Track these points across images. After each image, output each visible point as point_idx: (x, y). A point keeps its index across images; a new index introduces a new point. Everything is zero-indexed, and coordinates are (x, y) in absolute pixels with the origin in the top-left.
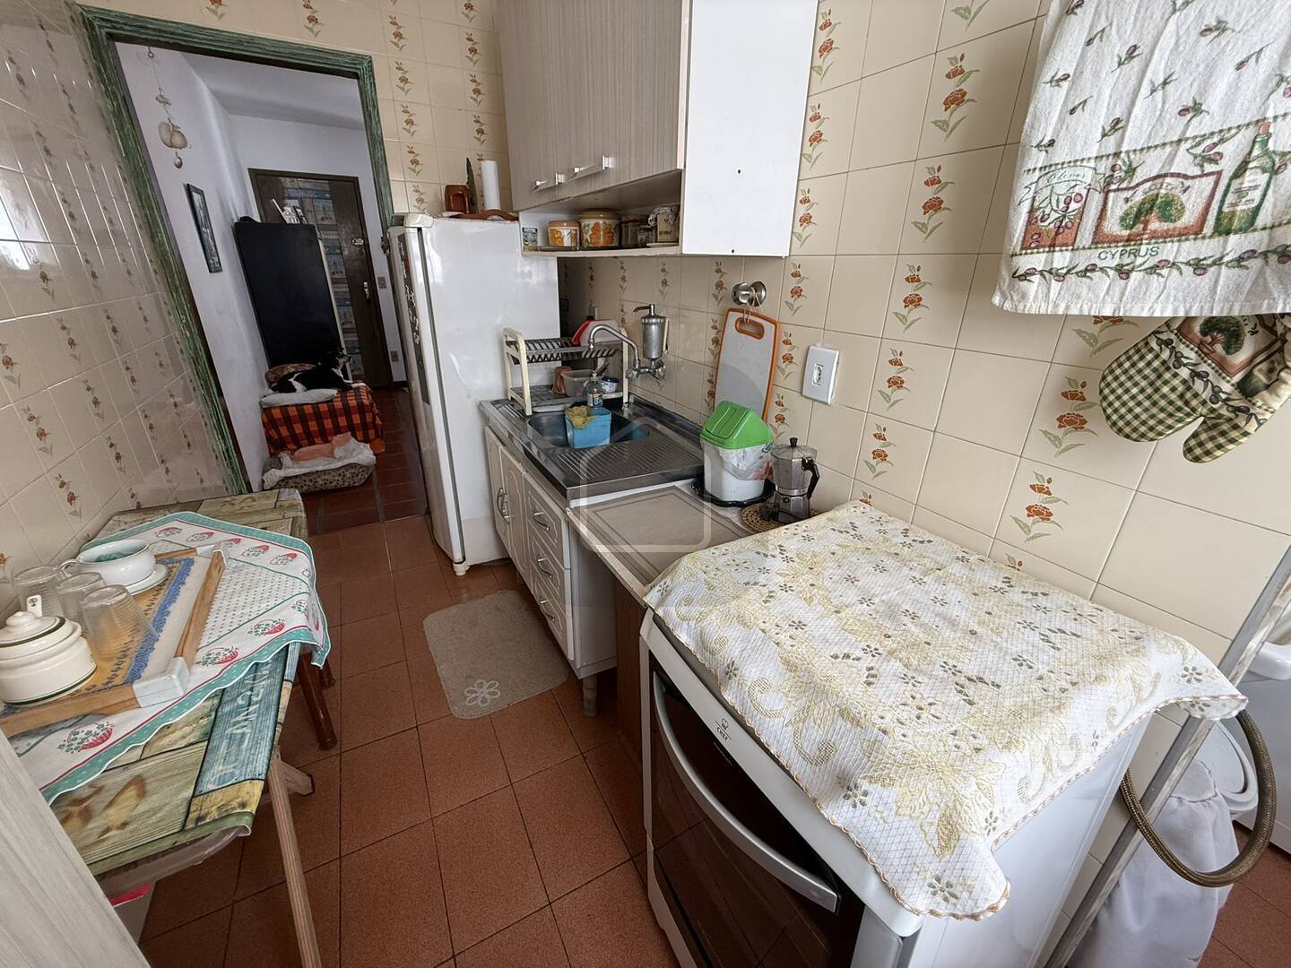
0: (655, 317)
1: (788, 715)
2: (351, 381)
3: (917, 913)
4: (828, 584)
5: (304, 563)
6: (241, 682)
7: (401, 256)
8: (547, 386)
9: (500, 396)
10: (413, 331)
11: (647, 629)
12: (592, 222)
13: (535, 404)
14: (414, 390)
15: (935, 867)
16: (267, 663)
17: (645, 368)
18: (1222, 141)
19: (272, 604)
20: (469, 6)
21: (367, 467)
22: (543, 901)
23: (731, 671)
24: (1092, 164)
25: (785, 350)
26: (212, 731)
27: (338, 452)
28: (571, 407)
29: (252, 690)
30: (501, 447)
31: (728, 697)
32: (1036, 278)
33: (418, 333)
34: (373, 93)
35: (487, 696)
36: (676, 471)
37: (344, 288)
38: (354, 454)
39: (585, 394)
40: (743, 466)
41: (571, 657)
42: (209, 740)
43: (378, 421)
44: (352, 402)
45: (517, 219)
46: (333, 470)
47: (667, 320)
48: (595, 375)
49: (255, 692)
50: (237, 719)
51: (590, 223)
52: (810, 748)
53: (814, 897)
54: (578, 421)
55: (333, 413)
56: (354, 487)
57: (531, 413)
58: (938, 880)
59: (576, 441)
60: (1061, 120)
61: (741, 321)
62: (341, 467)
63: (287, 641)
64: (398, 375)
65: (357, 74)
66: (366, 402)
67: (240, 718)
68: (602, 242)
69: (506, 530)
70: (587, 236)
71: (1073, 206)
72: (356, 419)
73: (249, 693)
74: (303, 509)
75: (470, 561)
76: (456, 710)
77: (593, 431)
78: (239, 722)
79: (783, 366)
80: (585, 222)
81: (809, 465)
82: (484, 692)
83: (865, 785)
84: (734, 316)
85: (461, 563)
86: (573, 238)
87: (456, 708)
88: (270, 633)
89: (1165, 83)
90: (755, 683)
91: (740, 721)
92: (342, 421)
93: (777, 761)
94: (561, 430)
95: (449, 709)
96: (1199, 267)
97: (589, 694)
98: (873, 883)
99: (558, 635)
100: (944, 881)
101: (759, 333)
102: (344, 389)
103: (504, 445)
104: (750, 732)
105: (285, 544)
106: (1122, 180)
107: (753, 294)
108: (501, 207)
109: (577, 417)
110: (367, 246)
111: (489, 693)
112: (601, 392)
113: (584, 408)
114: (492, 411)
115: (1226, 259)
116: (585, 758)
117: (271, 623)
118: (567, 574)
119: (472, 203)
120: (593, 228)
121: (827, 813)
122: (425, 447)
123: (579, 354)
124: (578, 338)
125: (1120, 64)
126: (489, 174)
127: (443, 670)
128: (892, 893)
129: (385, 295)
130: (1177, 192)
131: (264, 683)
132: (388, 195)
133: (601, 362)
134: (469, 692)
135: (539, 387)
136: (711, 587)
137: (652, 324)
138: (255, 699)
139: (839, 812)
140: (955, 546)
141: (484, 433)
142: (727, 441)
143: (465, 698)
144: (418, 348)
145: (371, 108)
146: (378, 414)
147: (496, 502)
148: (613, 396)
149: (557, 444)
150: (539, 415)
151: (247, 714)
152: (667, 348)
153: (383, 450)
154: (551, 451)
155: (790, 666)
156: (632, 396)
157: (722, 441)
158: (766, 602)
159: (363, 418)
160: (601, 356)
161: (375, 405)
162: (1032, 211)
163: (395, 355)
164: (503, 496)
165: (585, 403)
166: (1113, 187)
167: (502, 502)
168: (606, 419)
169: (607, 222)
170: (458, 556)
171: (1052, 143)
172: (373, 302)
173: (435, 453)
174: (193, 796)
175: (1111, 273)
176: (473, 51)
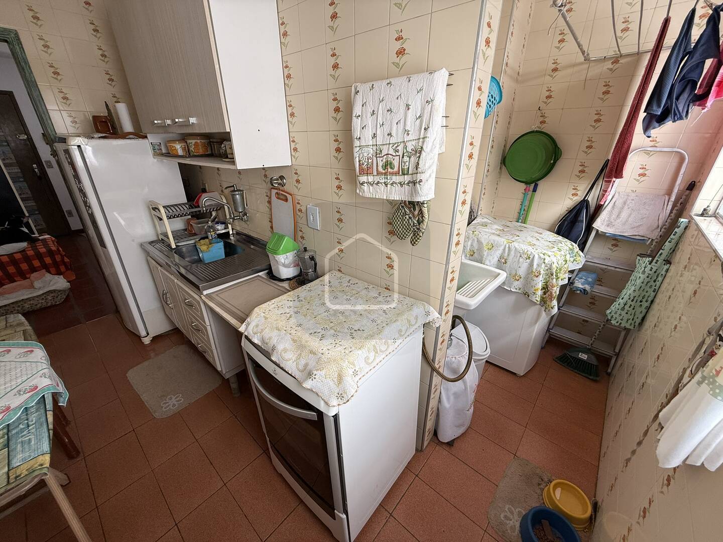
0: (237, 191)
1: (294, 358)
2: (37, 235)
3: (334, 406)
4: (314, 307)
5: (40, 354)
6: (19, 418)
7: (68, 162)
8: (183, 230)
9: (154, 238)
10: (86, 206)
11: (244, 343)
12: (193, 141)
13: (176, 241)
14: (91, 236)
15: (337, 391)
16: (33, 406)
17: (237, 216)
18: (398, 146)
19: (25, 378)
20: (87, 3)
21: (64, 291)
22: (220, 484)
23: (273, 349)
24: (371, 147)
25: (298, 207)
26: (8, 444)
27: (37, 284)
28: (199, 240)
29: (27, 420)
30: (160, 268)
31: (273, 359)
32: (366, 185)
33: (90, 207)
34: (23, 54)
35: (176, 403)
36: (259, 268)
37: (16, 170)
38: (51, 283)
39: (206, 233)
40: (287, 262)
41: (219, 369)
42: (8, 447)
43: (66, 260)
44: (43, 250)
45: (146, 137)
46: (37, 297)
47: (244, 192)
48: (210, 222)
49: (30, 420)
50: (22, 434)
51: (192, 142)
52: (301, 367)
53: (309, 417)
54: (204, 248)
55: (27, 259)
56: (56, 305)
57: (175, 247)
58: (338, 394)
59: (205, 259)
60: (361, 131)
61: (277, 193)
62: (43, 294)
63: (43, 393)
64: (75, 224)
65: (7, 40)
66: (54, 248)
67: (25, 433)
68: (201, 152)
69: (172, 312)
70: (192, 149)
71: (370, 161)
72: (48, 260)
73: (26, 422)
74: (28, 324)
75: (152, 335)
76: (157, 415)
77: (214, 252)
78: (24, 435)
79: (299, 214)
80: (189, 141)
81: (312, 258)
82: (174, 401)
83: (315, 372)
84: (274, 192)
85: (146, 336)
86: (184, 149)
87: (157, 414)
88: (29, 392)
89: (383, 124)
90: (282, 351)
91: (278, 366)
92: (36, 263)
93: (291, 375)
94: (196, 253)
95: (153, 415)
96: (401, 184)
97: (234, 386)
98: (322, 403)
99: (211, 360)
100: (340, 394)
101: (286, 200)
102: (32, 241)
103: (161, 266)
104: (282, 369)
105: (23, 346)
106: (379, 154)
107: (280, 181)
108: (135, 131)
109: (203, 246)
110: (30, 139)
111: (177, 401)
112: (215, 230)
113: (207, 240)
114: (150, 248)
115: (406, 183)
116: (236, 417)
117: (28, 387)
118: (209, 328)
119: (114, 128)
120: (194, 145)
121: (304, 386)
122: (107, 272)
123: (200, 211)
124: (197, 202)
125: (372, 115)
126: (122, 111)
127: (144, 397)
128: (326, 403)
129: (53, 174)
130: (392, 160)
131: (34, 415)
132: (48, 119)
133: (214, 214)
134: (163, 404)
135: (179, 230)
136: (266, 318)
137: (236, 195)
138: (30, 423)
139: (308, 384)
140: (366, 283)
141: (147, 261)
142: (277, 252)
143: (162, 407)
144: (92, 216)
145: (23, 64)
146: (65, 255)
147: (163, 298)
148: (224, 231)
149: (193, 262)
150: (180, 247)
151: (29, 431)
152: (247, 205)
153: (75, 278)
154: (189, 267)
155: (294, 341)
156: (234, 230)
157: (275, 252)
158: (288, 319)
159: (54, 260)
160: (213, 211)
161: (60, 249)
162: (359, 161)
163: (70, 213)
164: (166, 294)
165: (207, 237)
166: (378, 156)
167: (166, 298)
168: (221, 245)
169: (202, 141)
170: (143, 333)
171: (360, 138)
172: (44, 177)
173: (115, 274)
174: (9, 470)
175: (383, 184)
176: (96, 30)
